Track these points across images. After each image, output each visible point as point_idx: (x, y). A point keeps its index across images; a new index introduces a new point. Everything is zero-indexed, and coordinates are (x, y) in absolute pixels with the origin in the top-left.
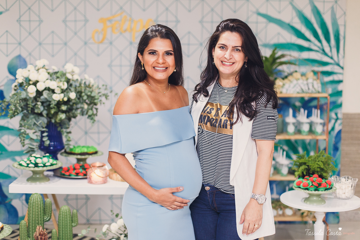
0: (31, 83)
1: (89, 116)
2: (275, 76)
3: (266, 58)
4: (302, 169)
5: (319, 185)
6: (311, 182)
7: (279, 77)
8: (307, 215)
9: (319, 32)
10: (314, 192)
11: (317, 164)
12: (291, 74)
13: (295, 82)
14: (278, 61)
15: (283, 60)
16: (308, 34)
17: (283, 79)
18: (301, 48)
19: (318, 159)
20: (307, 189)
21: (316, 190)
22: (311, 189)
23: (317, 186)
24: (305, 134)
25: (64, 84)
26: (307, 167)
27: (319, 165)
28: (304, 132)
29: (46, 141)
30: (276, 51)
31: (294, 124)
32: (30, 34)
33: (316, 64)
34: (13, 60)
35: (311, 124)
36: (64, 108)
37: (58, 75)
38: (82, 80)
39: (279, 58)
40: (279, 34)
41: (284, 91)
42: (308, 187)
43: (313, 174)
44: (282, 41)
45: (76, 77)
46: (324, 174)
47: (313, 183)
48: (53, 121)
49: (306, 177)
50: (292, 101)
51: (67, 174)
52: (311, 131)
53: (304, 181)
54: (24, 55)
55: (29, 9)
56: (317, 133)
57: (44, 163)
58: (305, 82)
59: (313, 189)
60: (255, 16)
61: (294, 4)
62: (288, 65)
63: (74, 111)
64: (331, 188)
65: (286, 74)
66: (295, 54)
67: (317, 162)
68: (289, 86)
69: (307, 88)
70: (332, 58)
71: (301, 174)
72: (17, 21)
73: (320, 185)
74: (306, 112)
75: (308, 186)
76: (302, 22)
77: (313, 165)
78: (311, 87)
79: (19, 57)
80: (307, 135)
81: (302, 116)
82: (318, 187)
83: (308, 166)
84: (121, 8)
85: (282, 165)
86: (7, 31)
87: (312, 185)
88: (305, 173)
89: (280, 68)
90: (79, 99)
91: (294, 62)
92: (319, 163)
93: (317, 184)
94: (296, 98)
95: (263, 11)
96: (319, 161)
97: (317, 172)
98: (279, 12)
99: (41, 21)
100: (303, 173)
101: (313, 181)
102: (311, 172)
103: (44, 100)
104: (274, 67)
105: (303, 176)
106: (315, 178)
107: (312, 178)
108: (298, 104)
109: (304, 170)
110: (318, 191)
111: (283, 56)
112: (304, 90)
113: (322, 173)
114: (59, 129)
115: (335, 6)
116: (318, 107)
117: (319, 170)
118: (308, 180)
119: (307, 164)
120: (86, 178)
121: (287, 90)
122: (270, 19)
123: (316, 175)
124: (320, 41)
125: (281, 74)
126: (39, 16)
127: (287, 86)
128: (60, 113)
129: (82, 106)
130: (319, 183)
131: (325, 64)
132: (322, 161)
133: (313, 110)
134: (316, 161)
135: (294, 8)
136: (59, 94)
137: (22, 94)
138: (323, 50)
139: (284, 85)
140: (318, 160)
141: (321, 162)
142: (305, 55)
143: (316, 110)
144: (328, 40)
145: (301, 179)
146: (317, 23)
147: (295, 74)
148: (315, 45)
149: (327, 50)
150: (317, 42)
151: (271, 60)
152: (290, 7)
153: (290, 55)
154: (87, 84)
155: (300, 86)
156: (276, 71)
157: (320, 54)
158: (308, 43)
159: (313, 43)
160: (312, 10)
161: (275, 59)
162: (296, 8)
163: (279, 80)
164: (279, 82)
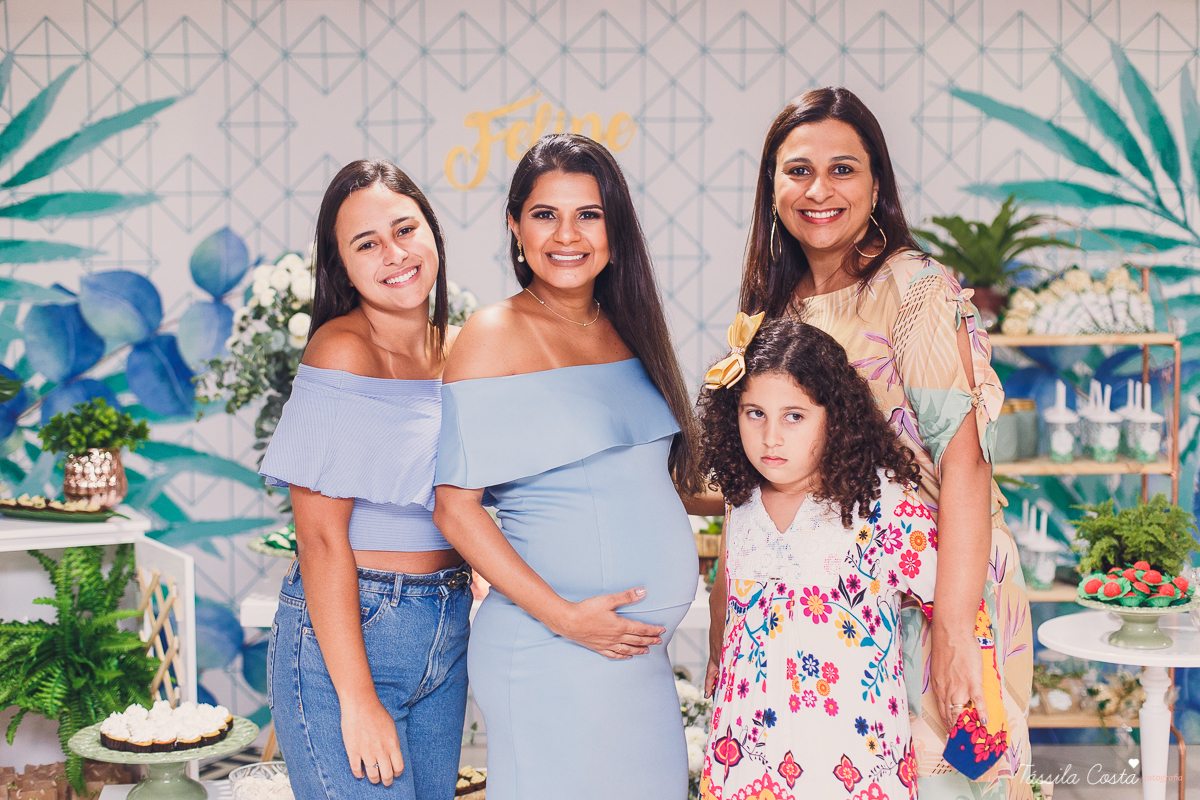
0: (296, 306)
2: (1010, 281)
3: (981, 227)
4: (1102, 549)
5: (1151, 591)
6: (1129, 583)
7: (1023, 285)
8: (1117, 711)
9: (1146, 145)
10: (1137, 610)
11: (1146, 532)
12: (1060, 276)
13: (1073, 300)
14: (1020, 235)
15: (1033, 232)
16: (1111, 153)
17: (1036, 291)
18: (1090, 197)
19: (1147, 518)
20: (1118, 602)
21: (1143, 605)
22: (1128, 601)
23: (1147, 593)
24: (1105, 458)
26: (1115, 542)
27: (1152, 535)
28: (1104, 452)
30: (1012, 208)
31: (1070, 427)
32: (258, 163)
33: (1138, 246)
34: (205, 243)
35: (1124, 429)
39: (1021, 226)
40: (1018, 152)
41: (1039, 326)
42: (1121, 596)
43: (1134, 561)
44: (1029, 174)
46: (1168, 562)
47: (1134, 585)
49: (1114, 570)
50: (1064, 361)
52: (1124, 450)
53: (1106, 579)
54: (240, 227)
55: (256, 87)
56: (1144, 454)
58: (1104, 300)
59: (1135, 600)
60: (945, 97)
61: (1064, 59)
62: (1049, 249)
64: (1188, 600)
65: (1044, 276)
66: (1070, 216)
67: (1146, 528)
68: (1056, 314)
69: (1109, 319)
70: (1185, 225)
71: (1099, 564)
72: (220, 125)
73: (1154, 589)
74: (1108, 389)
75: (1120, 593)
76: (1090, 117)
77: (1135, 534)
78: (1121, 315)
79: (225, 233)
80: (1110, 461)
81: (1096, 406)
82: (1149, 596)
83: (1118, 538)
84: (534, 82)
85: (1037, 553)
86: (189, 157)
87: (1131, 591)
88: (1111, 560)
89: (1025, 257)
91: (1066, 239)
92: (1151, 530)
93: (1145, 588)
94: (1075, 348)
95: (967, 84)
96: (1150, 524)
97: (1147, 555)
98: (1020, 87)
99: (291, 125)
100: (1104, 559)
101: (1134, 580)
102: (1129, 557)
104: (1007, 256)
105: (1105, 567)
106: (1140, 571)
107: (1130, 570)
108: (1081, 369)
109: (1109, 551)
110: (1151, 606)
111: (1033, 221)
112: (1102, 325)
113: (1161, 557)
115: (1191, 66)
116: (1146, 377)
117: (1151, 549)
118: (1119, 577)
119: (1116, 533)
121: (1049, 325)
122: (991, 108)
123: (1143, 563)
124: (1146, 173)
125: (1028, 277)
126: (285, 111)
127: (1047, 312)
130: (1151, 584)
131: (1165, 244)
132: (1159, 524)
133: (1131, 383)
134: (1142, 525)
135: (1065, 71)
137: (272, 339)
138: (1159, 202)
139: (1038, 308)
140: (1148, 522)
141: (1156, 527)
142: (1103, 217)
143: (1139, 386)
144: (1172, 169)
145: (1099, 576)
146: (1137, 117)
147: (1071, 276)
148: (1134, 186)
149: (1170, 200)
150: (1137, 177)
151: (998, 234)
152: (1053, 71)
153: (1056, 219)
155: (1087, 311)
156: (1011, 267)
157: (1147, 215)
158: (1111, 179)
159: (1126, 180)
160: (1122, 79)
161: (1009, 231)
162: (1072, 74)
163: (1024, 293)
164: (1022, 301)
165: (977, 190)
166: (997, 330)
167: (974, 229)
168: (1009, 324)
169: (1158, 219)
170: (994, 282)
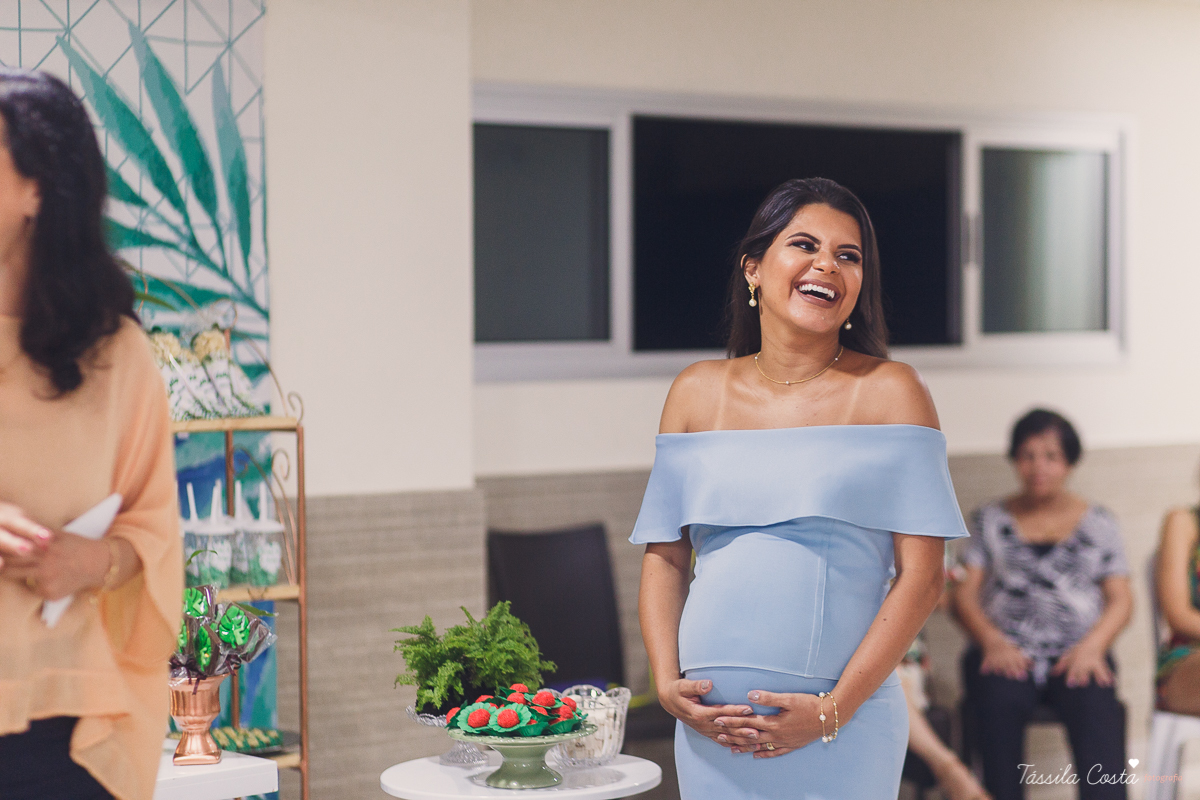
5: (551, 715)
9: (175, 165)
16: (134, 175)
20: (516, 733)
47: (534, 710)
61: (73, 45)
70: (224, 273)
73: (553, 713)
76: (108, 125)
82: (551, 722)
87: (532, 717)
93: (545, 712)
100: (451, 690)
109: (456, 678)
115: (225, 60)
124: (178, 203)
131: (203, 298)
138: (194, 242)
144: (208, 200)
145: (481, 705)
146: (165, 130)
148: (163, 220)
149: (207, 239)
150: (166, 208)
155: (187, 388)
157: (181, 260)
158: (136, 210)
159: (154, 211)
160: (145, 74)
162: (87, 67)
169: (193, 265)
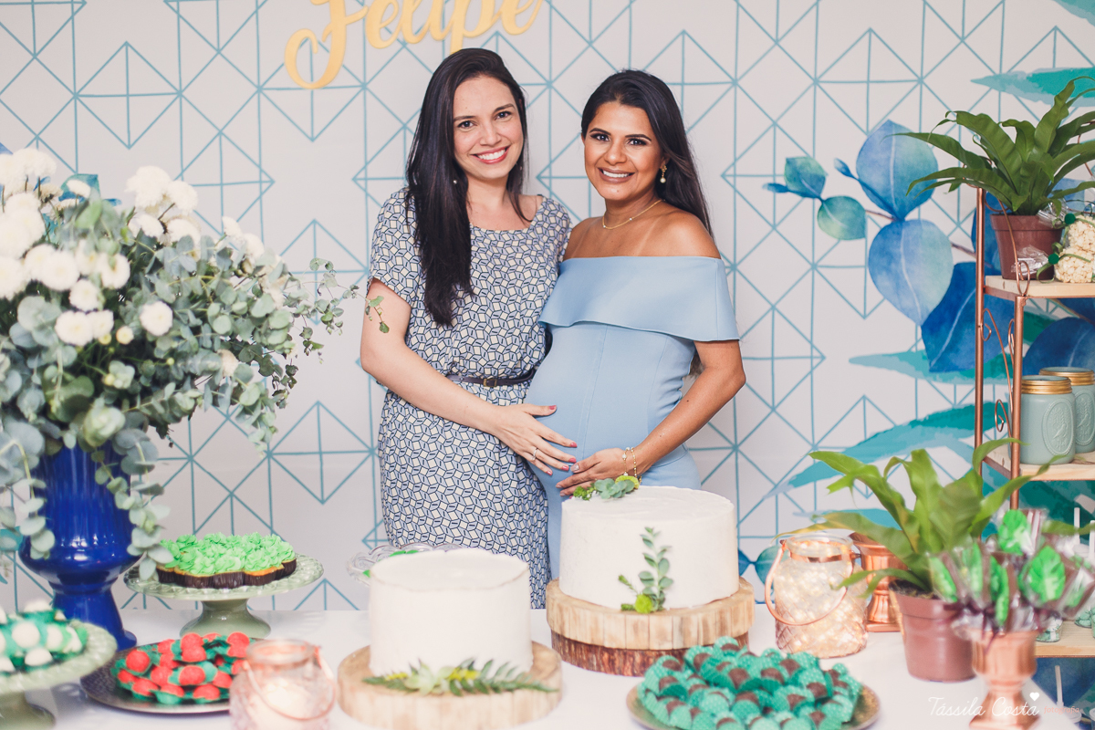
1: (247, 410)
2: (1064, 207)
3: (1023, 128)
25: (113, 267)
29: (38, 536)
36: (119, 376)
37: (86, 220)
38: (208, 242)
39: (1076, 128)
40: (1056, 31)
44: (1069, 60)
45: (178, 230)
48: (70, 440)
51: (144, 688)
57: (19, 654)
63: (170, 388)
89: (1079, 174)
90: (196, 331)
103: (24, 343)
114: (101, 476)
120: (226, 713)
128: (100, 402)
129: (211, 363)
136: (88, 312)
151: (1047, 138)
154: (236, 258)
156: (1062, 186)
161: (1062, 134)
163: (1084, 222)
164: (1081, 235)
165: (1000, 82)
166: (1048, 275)
167: (1011, 132)
168: (1063, 268)
170: (1043, 207)
